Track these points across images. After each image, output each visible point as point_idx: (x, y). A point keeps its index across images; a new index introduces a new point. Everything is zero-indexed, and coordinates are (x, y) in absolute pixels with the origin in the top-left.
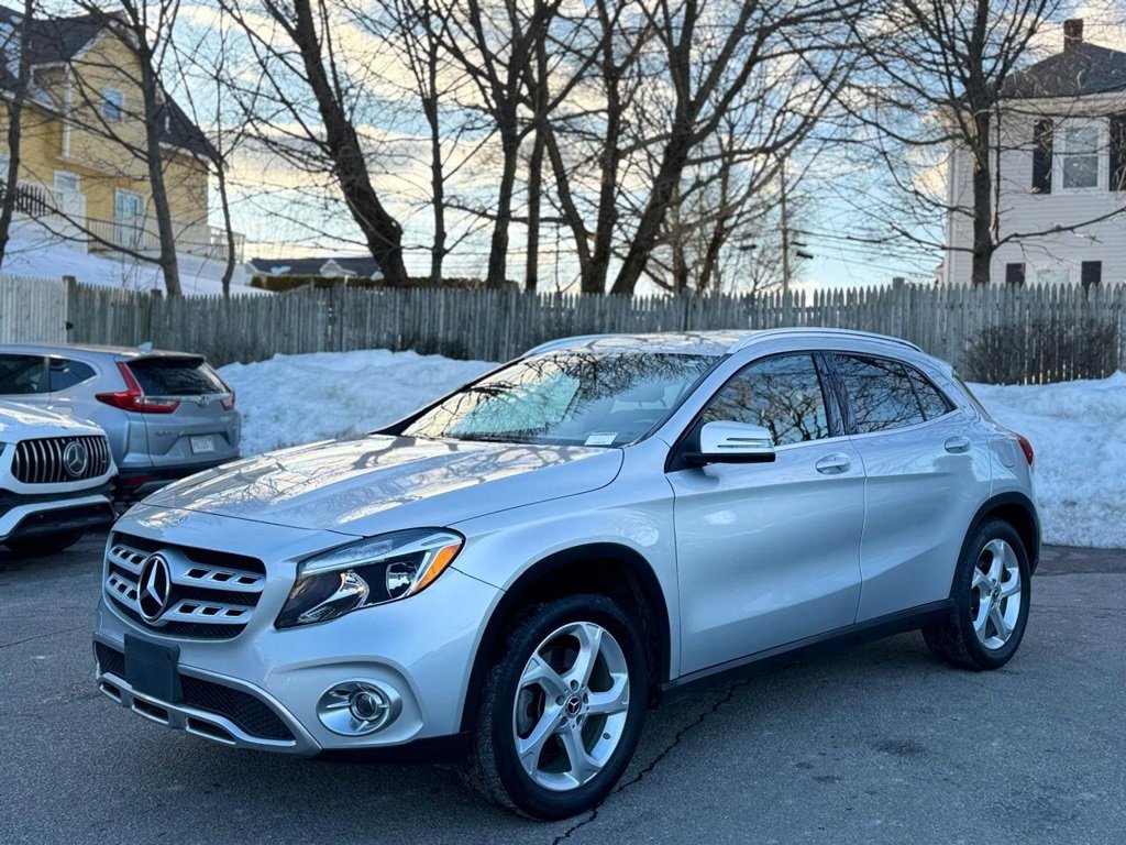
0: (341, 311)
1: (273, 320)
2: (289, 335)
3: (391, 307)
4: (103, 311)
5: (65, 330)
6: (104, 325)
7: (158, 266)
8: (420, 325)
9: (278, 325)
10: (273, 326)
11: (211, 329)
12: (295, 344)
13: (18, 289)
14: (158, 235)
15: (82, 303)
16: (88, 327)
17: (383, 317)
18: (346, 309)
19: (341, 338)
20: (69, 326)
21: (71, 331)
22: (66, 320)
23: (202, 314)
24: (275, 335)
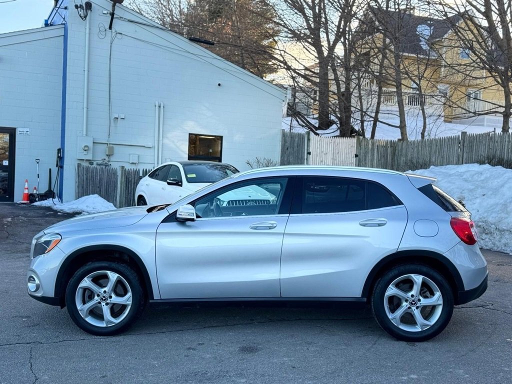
0: (463, 145)
1: (437, 151)
2: (443, 157)
3: (484, 142)
4: (373, 149)
5: (355, 158)
6: (373, 155)
7: (399, 129)
8: (496, 152)
9: (439, 152)
10: (437, 153)
11: (415, 155)
12: (445, 161)
13: (334, 142)
14: (399, 115)
15: (363, 147)
16: (366, 156)
17: (480, 147)
18: (465, 144)
19: (463, 159)
20: (356, 156)
21: (357, 158)
22: (355, 153)
23: (412, 149)
24: (438, 157)
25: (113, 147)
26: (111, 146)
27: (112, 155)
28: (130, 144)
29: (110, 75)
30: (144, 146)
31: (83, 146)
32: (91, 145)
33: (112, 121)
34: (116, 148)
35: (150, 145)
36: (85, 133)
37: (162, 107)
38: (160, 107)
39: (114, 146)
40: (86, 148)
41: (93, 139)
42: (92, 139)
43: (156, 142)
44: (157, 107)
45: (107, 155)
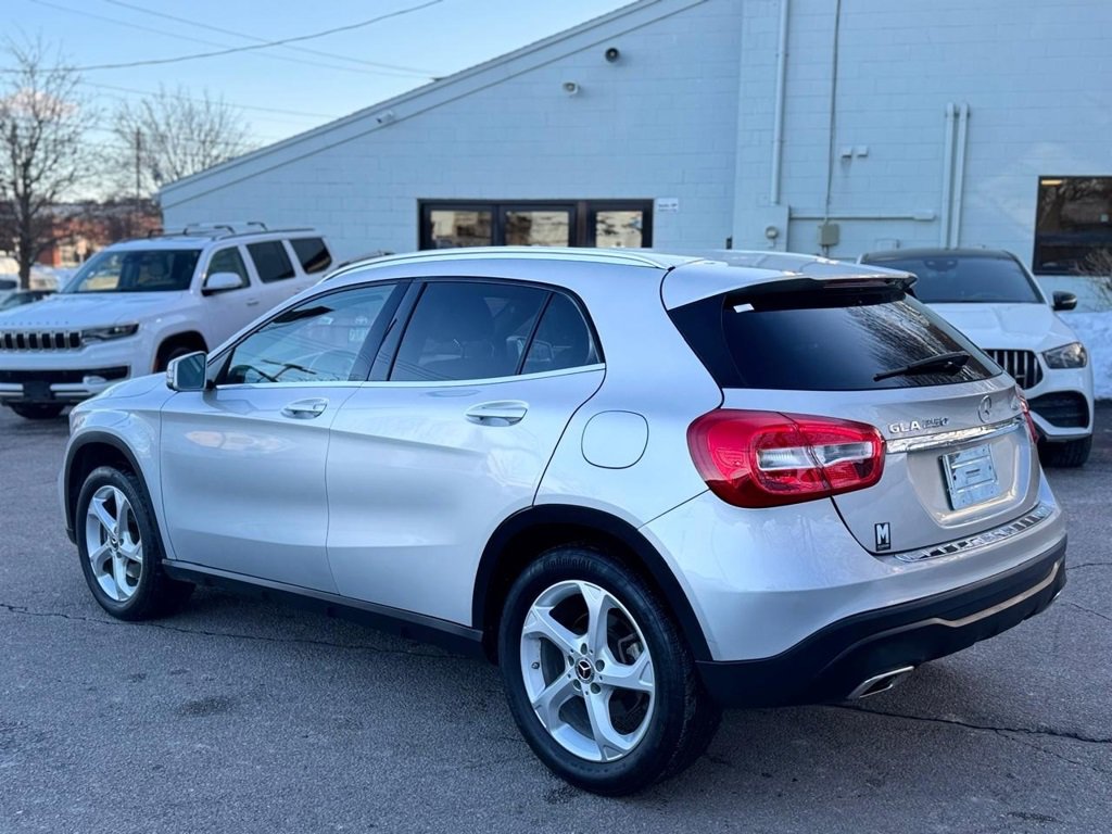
25: (837, 227)
26: (832, 222)
27: (835, 244)
28: (876, 215)
29: (836, 56)
30: (911, 219)
31: (764, 230)
32: (782, 224)
33: (837, 165)
34: (845, 227)
35: (929, 213)
36: (773, 198)
37: (963, 117)
38: (956, 115)
39: (839, 222)
40: (772, 233)
41: (790, 209)
42: (787, 211)
43: (945, 206)
44: (951, 118)
45: (823, 246)
